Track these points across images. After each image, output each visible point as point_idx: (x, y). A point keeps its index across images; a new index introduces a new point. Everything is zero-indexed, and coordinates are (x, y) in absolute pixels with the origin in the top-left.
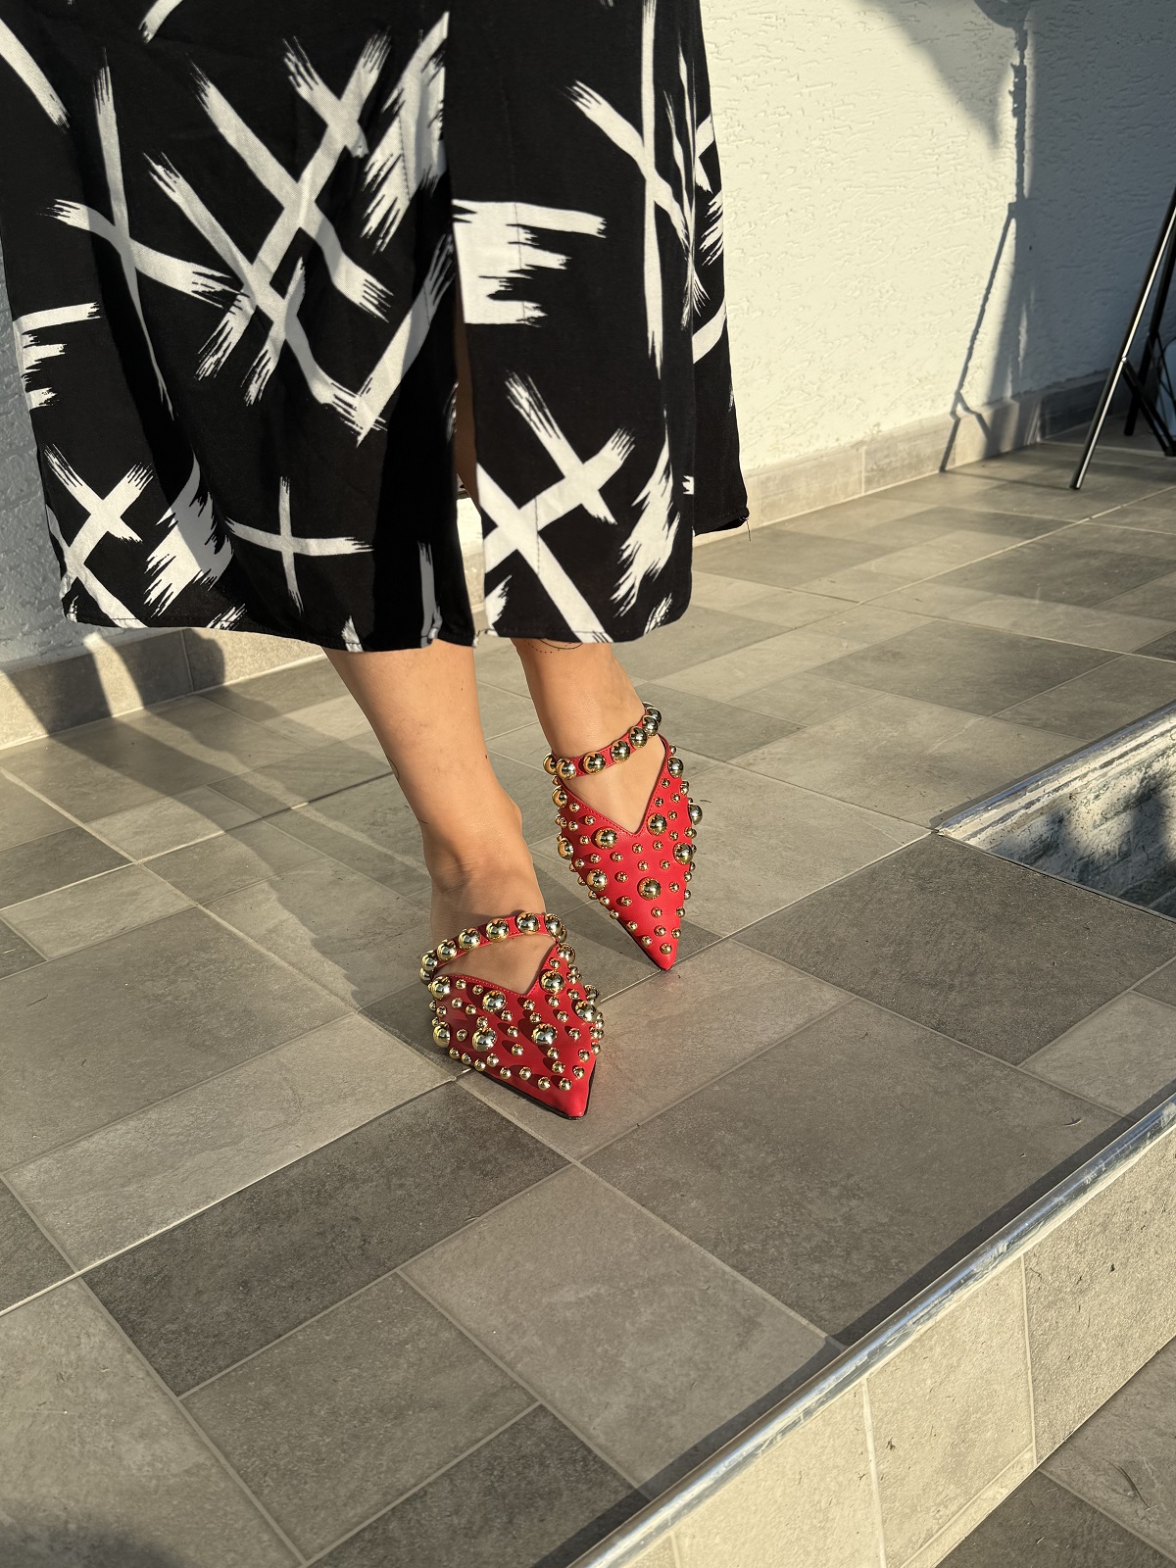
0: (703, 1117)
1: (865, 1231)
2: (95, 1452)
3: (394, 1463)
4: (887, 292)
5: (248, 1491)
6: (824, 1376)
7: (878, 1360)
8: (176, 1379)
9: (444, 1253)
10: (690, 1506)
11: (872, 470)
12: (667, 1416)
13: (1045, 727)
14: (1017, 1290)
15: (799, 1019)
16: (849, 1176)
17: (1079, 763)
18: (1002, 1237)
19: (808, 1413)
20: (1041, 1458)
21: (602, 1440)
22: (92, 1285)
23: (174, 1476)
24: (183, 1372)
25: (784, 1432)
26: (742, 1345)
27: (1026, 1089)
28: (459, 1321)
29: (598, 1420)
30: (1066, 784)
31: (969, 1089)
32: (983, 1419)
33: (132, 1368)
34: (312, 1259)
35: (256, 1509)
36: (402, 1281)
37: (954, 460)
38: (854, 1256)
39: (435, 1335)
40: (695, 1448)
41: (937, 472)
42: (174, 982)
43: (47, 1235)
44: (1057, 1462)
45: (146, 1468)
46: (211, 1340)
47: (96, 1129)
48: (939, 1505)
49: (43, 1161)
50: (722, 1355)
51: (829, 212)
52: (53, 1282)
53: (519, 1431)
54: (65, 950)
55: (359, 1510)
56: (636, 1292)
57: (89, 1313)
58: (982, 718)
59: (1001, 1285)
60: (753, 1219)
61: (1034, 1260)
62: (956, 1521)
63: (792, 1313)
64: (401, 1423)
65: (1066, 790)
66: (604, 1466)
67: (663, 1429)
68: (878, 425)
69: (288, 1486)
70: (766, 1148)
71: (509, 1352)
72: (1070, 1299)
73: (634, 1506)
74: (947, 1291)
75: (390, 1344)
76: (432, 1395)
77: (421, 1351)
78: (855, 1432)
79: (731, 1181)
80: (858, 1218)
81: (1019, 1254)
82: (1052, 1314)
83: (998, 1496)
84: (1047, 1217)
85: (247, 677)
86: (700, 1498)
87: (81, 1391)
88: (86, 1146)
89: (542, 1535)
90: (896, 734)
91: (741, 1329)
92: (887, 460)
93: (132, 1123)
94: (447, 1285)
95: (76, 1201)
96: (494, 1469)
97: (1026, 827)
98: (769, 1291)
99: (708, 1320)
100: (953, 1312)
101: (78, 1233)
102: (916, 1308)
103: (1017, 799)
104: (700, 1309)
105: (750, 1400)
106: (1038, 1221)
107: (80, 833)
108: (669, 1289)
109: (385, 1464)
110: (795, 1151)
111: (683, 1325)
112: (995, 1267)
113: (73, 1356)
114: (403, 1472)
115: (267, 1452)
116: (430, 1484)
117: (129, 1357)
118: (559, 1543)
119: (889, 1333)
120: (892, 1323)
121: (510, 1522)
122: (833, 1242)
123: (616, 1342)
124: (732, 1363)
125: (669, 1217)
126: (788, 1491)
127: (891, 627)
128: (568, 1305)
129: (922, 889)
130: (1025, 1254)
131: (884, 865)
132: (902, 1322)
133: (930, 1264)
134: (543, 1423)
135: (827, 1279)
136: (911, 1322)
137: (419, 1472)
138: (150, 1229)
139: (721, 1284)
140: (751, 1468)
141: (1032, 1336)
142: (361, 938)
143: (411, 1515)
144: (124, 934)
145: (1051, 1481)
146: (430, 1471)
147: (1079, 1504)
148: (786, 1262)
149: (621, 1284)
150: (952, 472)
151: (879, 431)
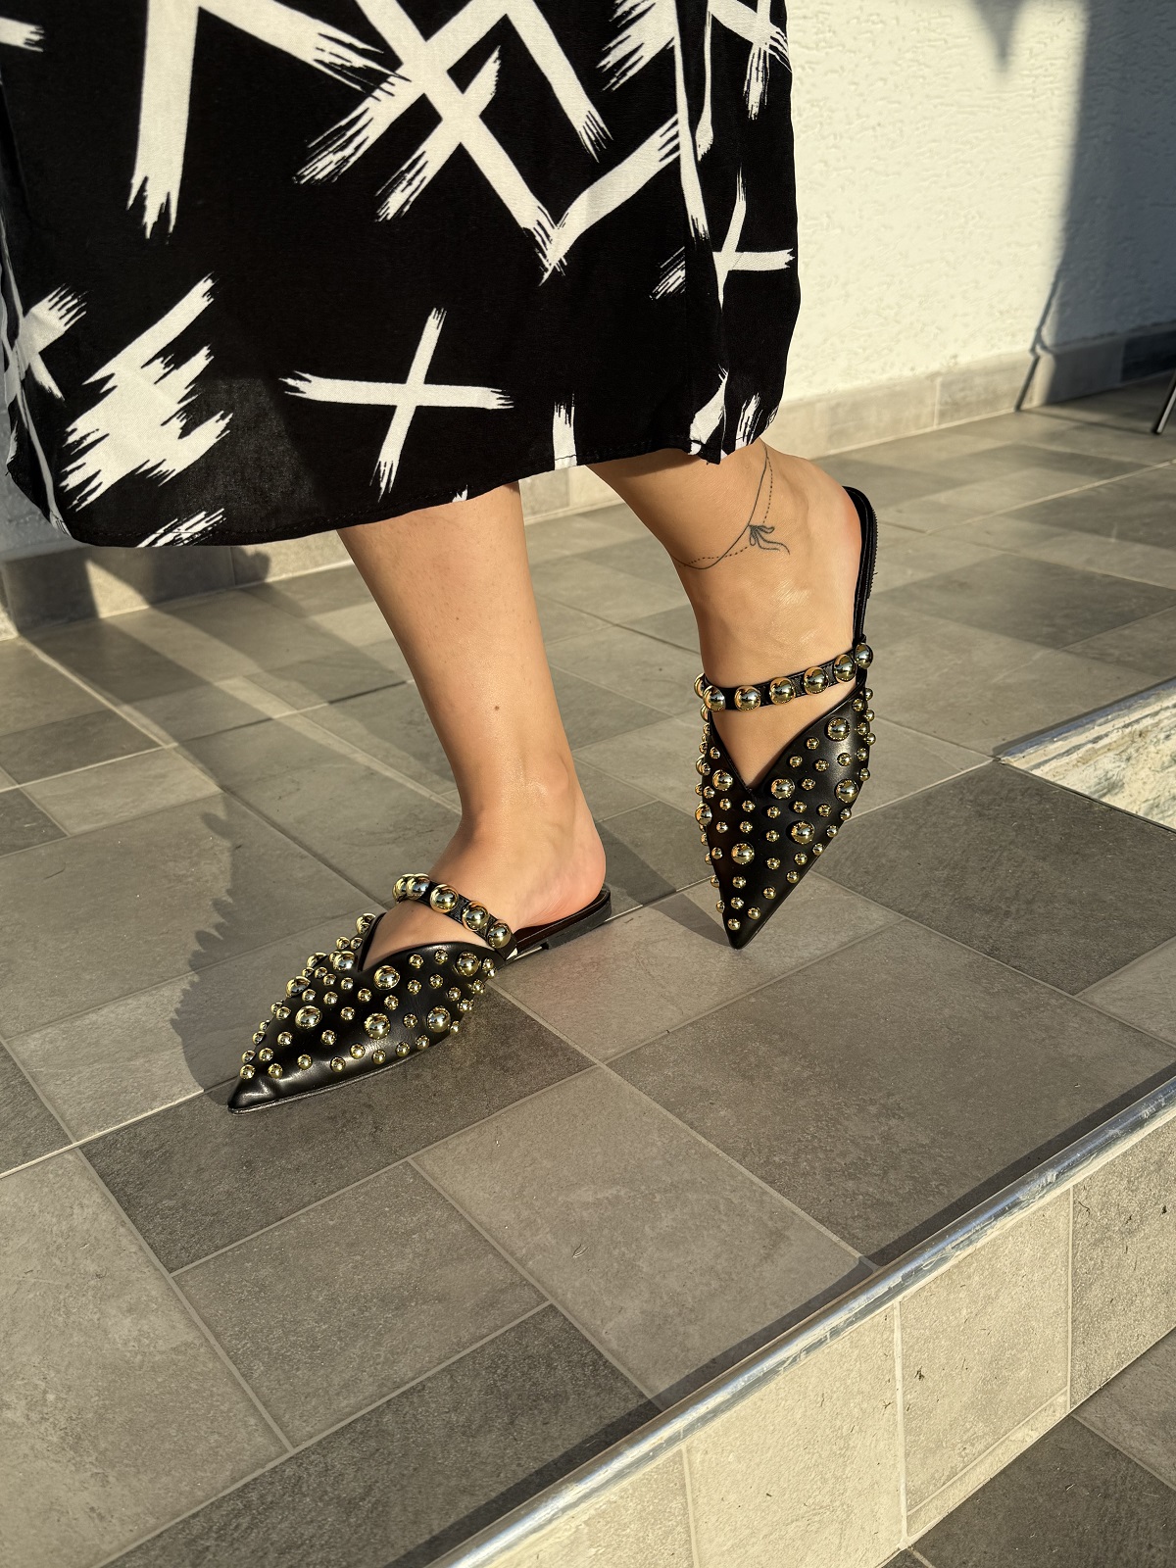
0: (736, 1028)
1: (904, 1151)
2: (80, 1324)
3: (393, 1354)
4: (973, 218)
5: (237, 1374)
6: (855, 1296)
7: (913, 1283)
8: (170, 1256)
9: (458, 1145)
10: (704, 1420)
11: (946, 403)
12: (684, 1325)
13: (1119, 662)
14: (1063, 1223)
15: (843, 937)
16: (890, 1095)
17: (1152, 699)
18: (1052, 1166)
19: (835, 1332)
20: (1074, 1403)
21: (614, 1345)
22: (90, 1156)
23: (162, 1353)
24: (178, 1248)
25: (808, 1350)
26: (767, 1257)
27: (1082, 1018)
28: (470, 1214)
29: (611, 1324)
30: (1137, 721)
31: (1022, 1016)
32: (1019, 1356)
33: (125, 1242)
34: (322, 1142)
35: (244, 1391)
36: (413, 1170)
37: (1031, 399)
38: (892, 1175)
39: (444, 1226)
40: (714, 1361)
41: (1012, 410)
42: (196, 864)
43: (48, 1105)
44: (1091, 1409)
45: (132, 1343)
46: (208, 1219)
47: (105, 1002)
48: (966, 1442)
49: (49, 1030)
50: (746, 1267)
51: (918, 129)
52: (49, 1151)
53: (527, 1330)
54: (86, 827)
55: (352, 1401)
56: (658, 1198)
57: (84, 1184)
58: (1049, 651)
59: (1047, 1216)
60: (785, 1132)
61: (1084, 1193)
62: (982, 1461)
63: (823, 1229)
64: (403, 1314)
65: (1137, 727)
66: (614, 1371)
67: (680, 1338)
68: (955, 357)
69: (279, 1371)
70: (802, 1062)
71: (521, 1248)
72: (1117, 1238)
73: (645, 1415)
74: (990, 1218)
75: (396, 1233)
76: (437, 1288)
77: (428, 1241)
78: (884, 1358)
79: (764, 1092)
80: (897, 1137)
81: (1068, 1185)
82: (1098, 1253)
83: (1027, 1439)
84: (1101, 1149)
85: (290, 575)
86: (715, 1412)
87: (70, 1261)
88: (94, 1019)
89: (545, 1439)
90: (959, 662)
91: (767, 1240)
92: (962, 394)
93: (144, 999)
94: (460, 1178)
95: (80, 1072)
96: (498, 1367)
97: (1092, 762)
98: (799, 1205)
99: (733, 1230)
100: (995, 1240)
101: (79, 1104)
102: (955, 1232)
103: (1084, 732)
104: (725, 1218)
105: (773, 1315)
106: (1091, 1153)
107: (111, 715)
108: (692, 1196)
109: (383, 1355)
110: (833, 1068)
111: (705, 1233)
112: (1043, 1197)
113: (64, 1226)
114: (401, 1365)
115: (260, 1335)
116: (429, 1379)
117: (122, 1230)
118: (562, 1451)
119: (926, 1256)
120: (930, 1245)
121: (512, 1423)
122: (869, 1161)
123: (634, 1246)
124: (756, 1275)
125: (696, 1124)
126: (808, 1413)
127: (959, 558)
128: (586, 1205)
129: (980, 816)
130: (1075, 1186)
131: (941, 791)
132: (941, 1246)
133: (973, 1190)
134: (554, 1323)
135: (861, 1197)
136: (950, 1247)
137: (418, 1366)
138: (155, 1104)
139: (748, 1194)
140: (772, 1385)
141: (1075, 1274)
142: (391, 832)
143: (407, 1409)
144: (146, 816)
145: (1084, 1427)
146: (431, 1365)
147: (1115, 1452)
148: (818, 1177)
149: (643, 1187)
150: (1029, 411)
151: (956, 364)
